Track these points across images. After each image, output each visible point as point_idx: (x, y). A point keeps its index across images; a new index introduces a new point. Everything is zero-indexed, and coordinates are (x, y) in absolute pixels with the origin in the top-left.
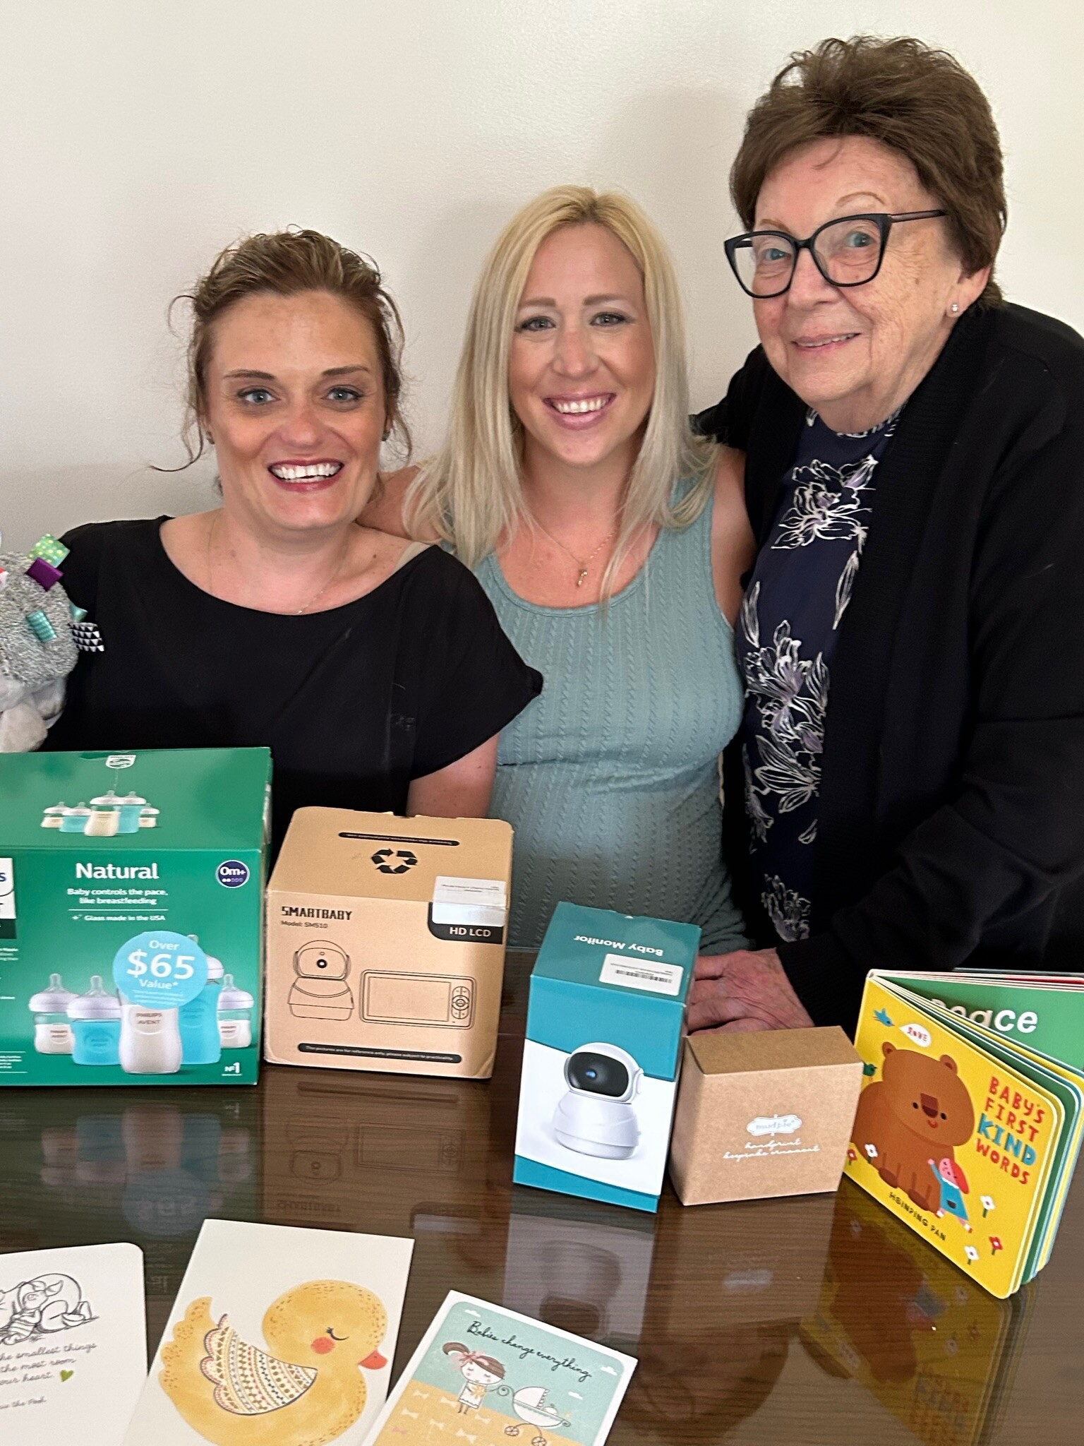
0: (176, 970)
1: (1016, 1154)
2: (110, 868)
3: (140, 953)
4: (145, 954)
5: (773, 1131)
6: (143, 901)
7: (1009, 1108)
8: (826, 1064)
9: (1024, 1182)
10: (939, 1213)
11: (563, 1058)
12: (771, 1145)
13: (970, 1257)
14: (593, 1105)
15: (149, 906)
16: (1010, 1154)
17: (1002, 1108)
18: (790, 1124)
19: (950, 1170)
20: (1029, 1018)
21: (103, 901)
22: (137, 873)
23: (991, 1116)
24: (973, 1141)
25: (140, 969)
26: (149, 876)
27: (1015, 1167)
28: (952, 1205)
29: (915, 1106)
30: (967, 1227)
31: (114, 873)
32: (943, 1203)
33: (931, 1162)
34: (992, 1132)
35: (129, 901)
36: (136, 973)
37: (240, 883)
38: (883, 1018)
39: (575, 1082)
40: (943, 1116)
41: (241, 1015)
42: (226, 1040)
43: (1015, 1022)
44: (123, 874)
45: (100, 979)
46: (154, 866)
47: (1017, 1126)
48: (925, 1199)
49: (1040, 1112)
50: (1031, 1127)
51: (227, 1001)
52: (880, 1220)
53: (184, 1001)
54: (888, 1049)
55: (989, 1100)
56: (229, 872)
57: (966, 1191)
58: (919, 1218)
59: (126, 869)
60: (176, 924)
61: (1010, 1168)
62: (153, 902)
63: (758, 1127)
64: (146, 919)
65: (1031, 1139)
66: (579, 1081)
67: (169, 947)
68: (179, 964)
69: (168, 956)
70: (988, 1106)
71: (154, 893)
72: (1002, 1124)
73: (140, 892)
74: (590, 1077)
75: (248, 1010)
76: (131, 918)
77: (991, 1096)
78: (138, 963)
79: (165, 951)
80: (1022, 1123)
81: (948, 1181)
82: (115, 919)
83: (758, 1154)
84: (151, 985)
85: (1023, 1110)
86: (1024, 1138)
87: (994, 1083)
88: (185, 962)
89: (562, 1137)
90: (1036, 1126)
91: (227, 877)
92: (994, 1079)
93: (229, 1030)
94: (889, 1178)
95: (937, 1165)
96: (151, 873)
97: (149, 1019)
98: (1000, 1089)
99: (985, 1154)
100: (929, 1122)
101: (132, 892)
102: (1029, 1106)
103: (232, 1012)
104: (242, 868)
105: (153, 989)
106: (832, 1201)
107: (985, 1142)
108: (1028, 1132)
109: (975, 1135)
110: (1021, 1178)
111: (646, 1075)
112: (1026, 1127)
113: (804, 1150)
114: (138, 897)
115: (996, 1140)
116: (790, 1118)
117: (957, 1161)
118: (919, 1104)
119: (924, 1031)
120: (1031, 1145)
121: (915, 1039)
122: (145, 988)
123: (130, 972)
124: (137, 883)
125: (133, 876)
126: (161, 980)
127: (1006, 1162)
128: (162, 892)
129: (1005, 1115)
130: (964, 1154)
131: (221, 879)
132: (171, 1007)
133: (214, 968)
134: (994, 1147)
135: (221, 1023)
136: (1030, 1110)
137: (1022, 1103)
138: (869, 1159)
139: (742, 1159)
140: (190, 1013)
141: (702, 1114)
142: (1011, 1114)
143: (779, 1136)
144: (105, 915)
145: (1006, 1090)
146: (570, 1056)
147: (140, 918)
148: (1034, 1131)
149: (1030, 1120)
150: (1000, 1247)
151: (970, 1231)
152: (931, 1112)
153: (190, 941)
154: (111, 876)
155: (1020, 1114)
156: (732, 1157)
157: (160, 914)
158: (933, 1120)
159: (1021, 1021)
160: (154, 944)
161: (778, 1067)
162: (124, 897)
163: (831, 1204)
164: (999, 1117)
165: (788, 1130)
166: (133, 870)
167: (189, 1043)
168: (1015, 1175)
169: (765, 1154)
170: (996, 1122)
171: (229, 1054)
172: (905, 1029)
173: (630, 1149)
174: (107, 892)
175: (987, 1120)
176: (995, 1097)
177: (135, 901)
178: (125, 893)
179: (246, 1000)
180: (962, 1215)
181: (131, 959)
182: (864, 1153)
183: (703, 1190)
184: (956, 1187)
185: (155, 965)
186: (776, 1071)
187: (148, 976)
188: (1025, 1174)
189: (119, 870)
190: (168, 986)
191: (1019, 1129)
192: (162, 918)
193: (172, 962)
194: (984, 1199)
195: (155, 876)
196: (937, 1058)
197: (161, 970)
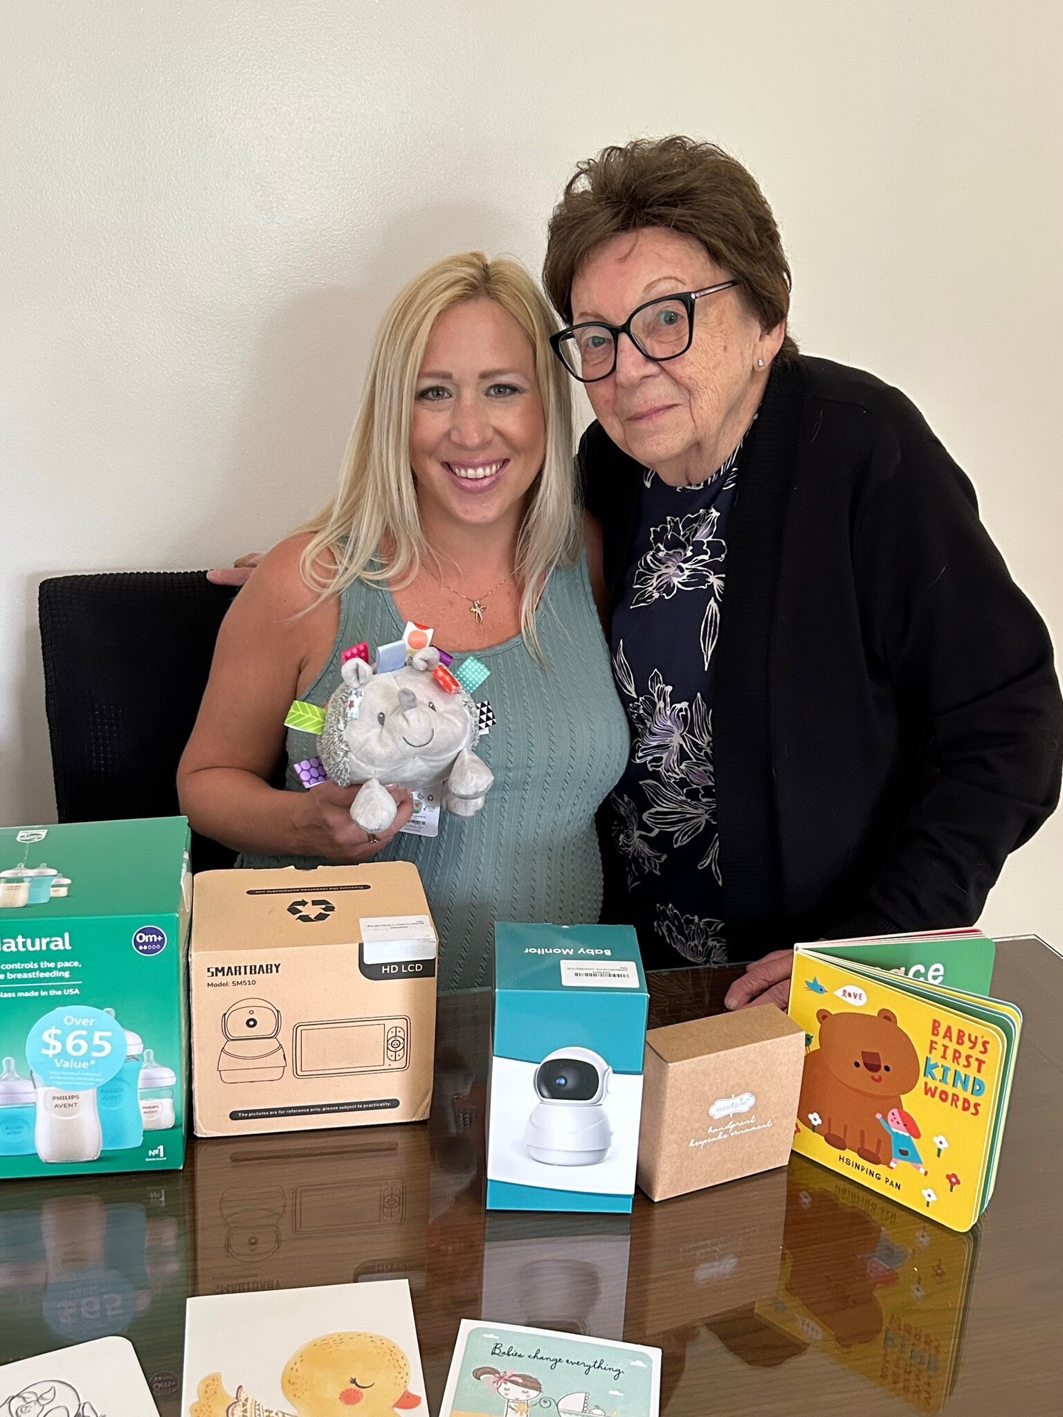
0: (92, 1048)
1: (965, 1089)
2: (20, 939)
3: (53, 1031)
4: (59, 1032)
5: (731, 1111)
6: (55, 974)
7: (953, 1046)
8: (773, 1038)
9: (977, 1113)
10: (892, 1164)
11: (532, 1069)
12: (731, 1126)
13: (928, 1199)
14: (565, 1112)
15: (62, 979)
16: (959, 1090)
17: (946, 1047)
18: (744, 1102)
19: (899, 1119)
20: (937, 970)
21: (13, 976)
22: (48, 944)
23: (935, 1058)
24: (920, 1085)
25: (54, 1048)
26: (61, 947)
27: (965, 1100)
28: (904, 1153)
29: (857, 1065)
30: (922, 1171)
31: (24, 945)
32: (895, 1151)
33: (879, 1116)
34: (938, 1073)
35: (42, 975)
36: (51, 1053)
37: (156, 950)
38: (815, 987)
39: (545, 1093)
40: (887, 1069)
41: (162, 1093)
42: (148, 1122)
43: (925, 975)
44: (33, 945)
45: (13, 1062)
46: (67, 935)
47: (963, 1061)
48: (875, 1155)
49: (985, 1043)
50: (977, 1059)
51: (148, 1078)
52: (830, 1185)
53: (102, 1081)
54: (823, 1016)
55: (932, 1042)
56: (145, 938)
57: (917, 1135)
58: (871, 1173)
59: (37, 941)
60: (91, 996)
61: (960, 1104)
62: (67, 975)
63: (719, 1109)
64: (59, 993)
65: (979, 1070)
66: (549, 1091)
67: (85, 1022)
68: (96, 1041)
69: (84, 1033)
70: (932, 1048)
71: (67, 964)
72: (948, 1063)
73: (52, 965)
74: (560, 1084)
75: (171, 1088)
76: (43, 993)
77: (934, 1039)
78: (52, 1042)
79: (81, 1027)
80: (968, 1057)
81: (899, 1130)
82: (27, 994)
83: (720, 1137)
84: (66, 1065)
85: (967, 1044)
86: (972, 1072)
87: (936, 1025)
88: (101, 1038)
89: (534, 1152)
90: (982, 1057)
91: (143, 944)
92: (935, 1021)
93: (151, 1110)
94: (835, 1141)
95: (885, 1118)
96: (62, 943)
97: (66, 1102)
98: (942, 1030)
99: (933, 1095)
100: (873, 1078)
101: (44, 964)
102: (973, 1039)
103: (155, 1091)
104: (158, 933)
105: (69, 1069)
106: (785, 1174)
107: (932, 1084)
108: (974, 1064)
109: (922, 1079)
110: (972, 1110)
111: (614, 1072)
112: (972, 1060)
113: (759, 1127)
114: (50, 970)
115: (943, 1080)
116: (746, 1096)
117: (905, 1109)
118: (861, 1063)
119: (858, 991)
120: (978, 1076)
121: (851, 1000)
122: (61, 1068)
123: (44, 1051)
124: (49, 955)
125: (44, 948)
126: (76, 1059)
127: (955, 1098)
128: (76, 964)
129: (950, 1054)
130: (913, 1102)
131: (137, 945)
132: (88, 1088)
133: (133, 1043)
134: (941, 1087)
135: (142, 1103)
136: (975, 1044)
137: (966, 1039)
138: (814, 1128)
139: (705, 1145)
140: (109, 1093)
141: (668, 1104)
142: (956, 1051)
143: (737, 1116)
144: (16, 990)
145: (949, 1029)
146: (539, 1066)
147: (52, 992)
148: (981, 1062)
149: (975, 1053)
150: (958, 1182)
151: (926, 1173)
152: (873, 1067)
153: (107, 1016)
154: (21, 949)
155: (965, 1050)
156: (697, 1144)
157: (74, 987)
158: (877, 1075)
159: (931, 973)
160: (69, 1020)
161: (731, 1047)
162: (35, 970)
163: (783, 1177)
164: (944, 1057)
165: (744, 1108)
166: (44, 941)
167: (109, 1127)
168: (965, 1109)
169: (725, 1136)
170: (941, 1062)
171: (152, 1137)
172: (839, 993)
173: (603, 1151)
174: (18, 966)
175: (932, 1062)
176: (939, 1039)
177: (47, 975)
178: (36, 966)
179: (169, 1077)
180: (916, 1160)
181: (45, 1037)
182: (808, 1123)
183: (671, 1182)
184: (907, 1134)
185: (70, 1043)
186: (730, 1051)
187: (63, 1055)
188: (976, 1105)
189: (29, 941)
190: (85, 1065)
191: (966, 1063)
192: (77, 991)
193: (89, 1039)
194: (937, 1140)
195: (68, 947)
196: (876, 1015)
197: (77, 1048)
